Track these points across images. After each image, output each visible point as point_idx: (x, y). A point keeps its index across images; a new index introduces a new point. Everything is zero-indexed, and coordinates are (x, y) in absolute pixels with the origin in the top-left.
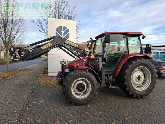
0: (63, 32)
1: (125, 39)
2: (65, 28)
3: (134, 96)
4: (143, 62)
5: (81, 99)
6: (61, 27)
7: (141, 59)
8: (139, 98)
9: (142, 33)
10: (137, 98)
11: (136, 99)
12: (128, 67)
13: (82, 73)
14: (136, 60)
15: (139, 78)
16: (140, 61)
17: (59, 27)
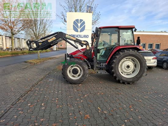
0: (79, 25)
1: (117, 32)
2: (81, 20)
3: (121, 82)
4: (131, 53)
5: (75, 80)
6: (77, 20)
7: (129, 51)
8: (125, 83)
9: (134, 26)
10: (124, 83)
11: (122, 84)
12: (116, 57)
13: (75, 61)
14: (124, 51)
15: (128, 67)
16: (128, 52)
17: (76, 20)
